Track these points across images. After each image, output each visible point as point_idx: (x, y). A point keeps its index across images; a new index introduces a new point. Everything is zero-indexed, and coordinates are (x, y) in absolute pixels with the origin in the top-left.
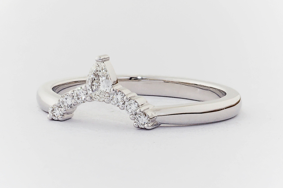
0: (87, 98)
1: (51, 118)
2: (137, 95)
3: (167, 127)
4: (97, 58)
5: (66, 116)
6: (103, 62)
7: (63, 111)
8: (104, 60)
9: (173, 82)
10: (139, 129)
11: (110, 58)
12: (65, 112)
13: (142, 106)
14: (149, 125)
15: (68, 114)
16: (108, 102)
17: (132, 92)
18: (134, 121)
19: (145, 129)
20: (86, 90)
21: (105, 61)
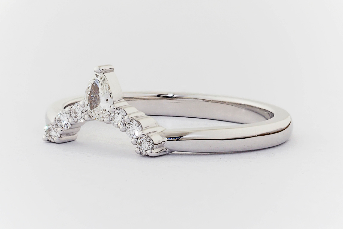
0: (86, 116)
1: (47, 140)
2: (146, 115)
3: (181, 154)
4: (96, 69)
5: (65, 138)
6: (104, 74)
7: (59, 131)
8: (104, 71)
9: (216, 101)
10: (140, 156)
11: (114, 69)
12: (62, 132)
13: (146, 128)
14: (153, 151)
15: (67, 134)
16: (108, 122)
17: (140, 111)
18: (136, 146)
19: (148, 156)
20: (84, 106)
21: (106, 72)
